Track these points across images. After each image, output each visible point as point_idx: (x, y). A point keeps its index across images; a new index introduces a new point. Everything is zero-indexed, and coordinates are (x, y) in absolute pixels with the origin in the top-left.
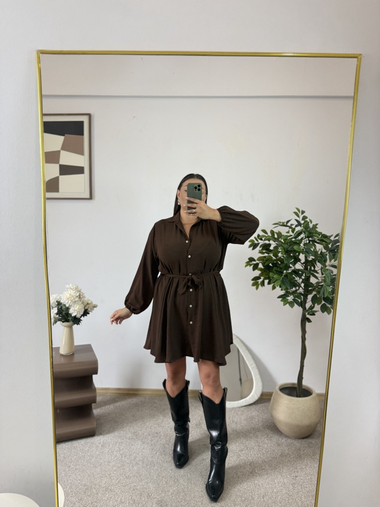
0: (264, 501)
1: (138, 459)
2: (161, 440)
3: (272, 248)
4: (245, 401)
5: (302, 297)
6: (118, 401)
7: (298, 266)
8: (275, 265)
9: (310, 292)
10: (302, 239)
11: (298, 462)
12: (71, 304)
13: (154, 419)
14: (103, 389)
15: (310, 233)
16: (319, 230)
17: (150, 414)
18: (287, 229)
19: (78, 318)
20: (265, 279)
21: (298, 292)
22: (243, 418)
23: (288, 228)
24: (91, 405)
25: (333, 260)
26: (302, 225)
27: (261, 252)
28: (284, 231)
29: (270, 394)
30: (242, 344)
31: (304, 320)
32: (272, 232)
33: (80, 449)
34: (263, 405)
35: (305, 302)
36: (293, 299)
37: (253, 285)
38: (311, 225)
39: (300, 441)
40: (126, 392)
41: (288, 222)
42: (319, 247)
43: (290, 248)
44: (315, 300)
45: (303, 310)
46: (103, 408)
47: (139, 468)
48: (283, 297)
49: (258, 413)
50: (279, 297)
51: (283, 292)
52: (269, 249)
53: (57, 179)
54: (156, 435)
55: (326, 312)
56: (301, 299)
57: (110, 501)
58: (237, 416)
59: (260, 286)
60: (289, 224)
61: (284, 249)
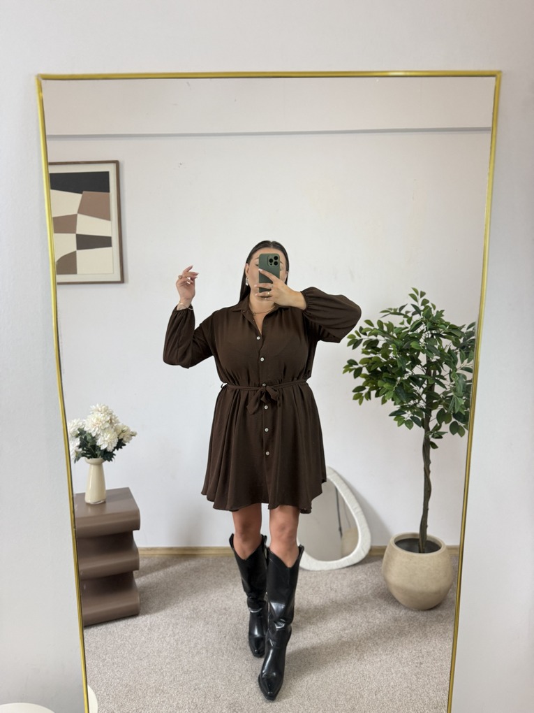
0: (377, 699)
1: (199, 646)
2: (231, 619)
3: (380, 346)
4: (347, 559)
5: (424, 413)
6: (169, 566)
7: (418, 370)
8: (385, 369)
9: (436, 406)
10: (422, 332)
11: (423, 643)
12: (98, 433)
13: (220, 590)
14: (148, 549)
15: (433, 323)
16: (445, 318)
17: (215, 583)
18: (401, 318)
19: (109, 452)
20: (372, 389)
21: (418, 406)
22: (345, 583)
23: (402, 316)
24: (132, 573)
25: (466, 361)
26: (422, 313)
27: (363, 352)
28: (397, 321)
29: (383, 550)
30: (342, 481)
31: (428, 446)
32: (380, 323)
33: (119, 635)
34: (372, 564)
35: (428, 420)
36: (411, 417)
37: (355, 398)
38: (434, 313)
39: (425, 613)
40: (180, 553)
41: (402, 308)
42: (447, 343)
43: (406, 345)
44: (442, 417)
45: (426, 432)
46: (149, 576)
47: (201, 659)
48: (398, 415)
49: (365, 576)
50: (391, 415)
51: (397, 408)
52: (376, 347)
53: (73, 255)
54: (224, 611)
55: (457, 434)
56: (421, 416)
57: (162, 706)
58: (336, 582)
59: (364, 399)
60: (403, 312)
61: (397, 347)
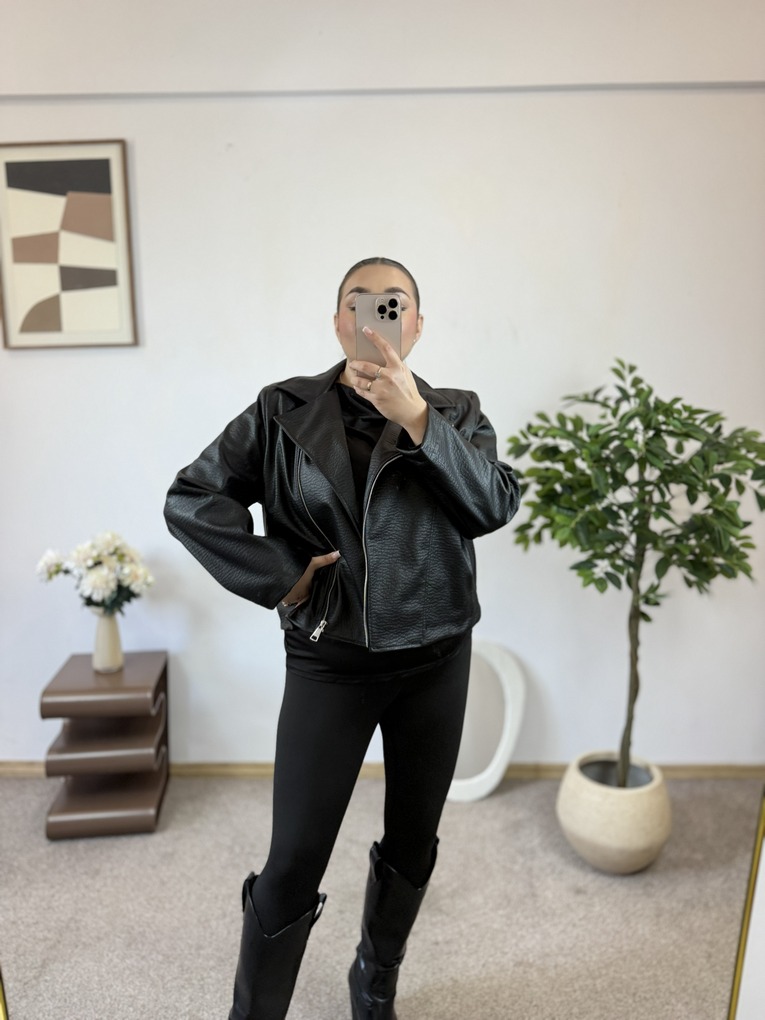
20: (544, 526)
23: (600, 406)
26: (632, 400)
28: (592, 415)
31: (637, 616)
32: (562, 418)
35: (638, 577)
37: (518, 541)
38: (652, 400)
41: (597, 392)
44: (661, 569)
48: (584, 568)
50: (573, 568)
51: (584, 556)
59: (532, 544)
60: (600, 398)
61: (591, 454)
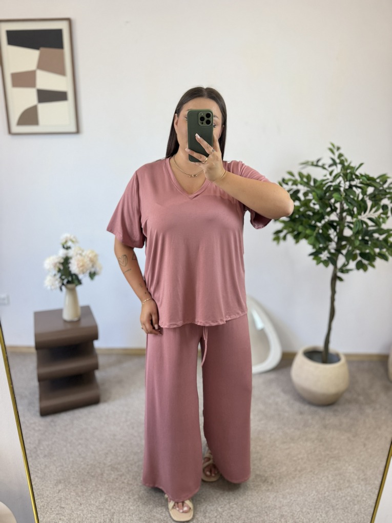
7: (334, 217)
9: (345, 246)
18: (320, 170)
20: (288, 232)
24: (93, 371)
26: (339, 165)
32: (301, 175)
37: (274, 239)
39: (324, 408)
41: (319, 161)
44: (350, 256)
46: (108, 370)
48: (316, 255)
50: (309, 255)
52: (297, 195)
53: (35, 108)
59: (281, 241)
61: (317, 195)
